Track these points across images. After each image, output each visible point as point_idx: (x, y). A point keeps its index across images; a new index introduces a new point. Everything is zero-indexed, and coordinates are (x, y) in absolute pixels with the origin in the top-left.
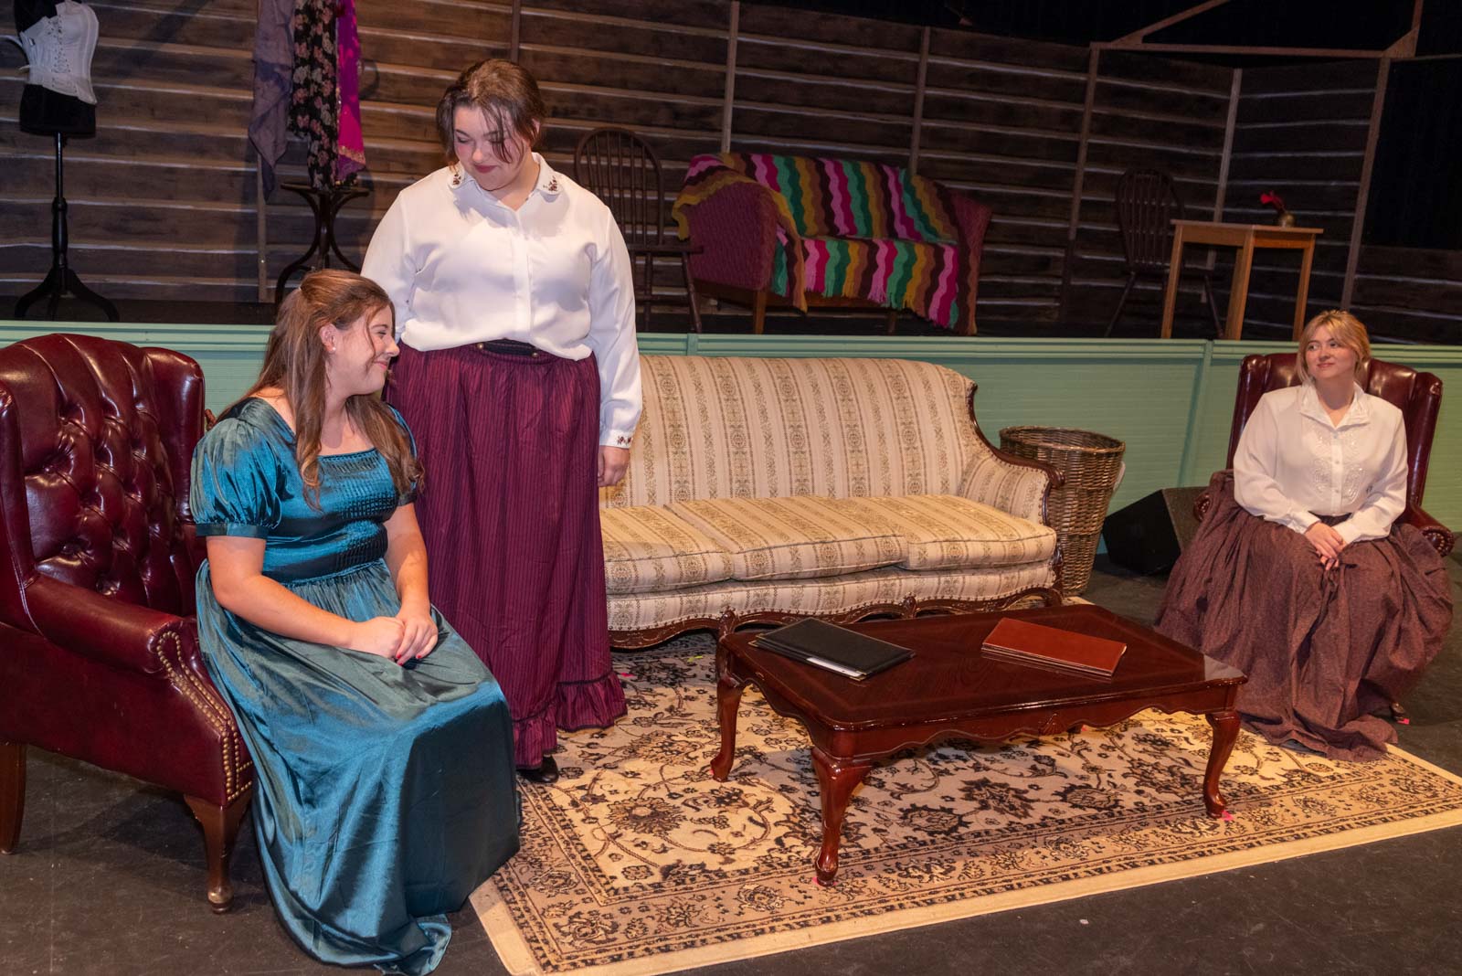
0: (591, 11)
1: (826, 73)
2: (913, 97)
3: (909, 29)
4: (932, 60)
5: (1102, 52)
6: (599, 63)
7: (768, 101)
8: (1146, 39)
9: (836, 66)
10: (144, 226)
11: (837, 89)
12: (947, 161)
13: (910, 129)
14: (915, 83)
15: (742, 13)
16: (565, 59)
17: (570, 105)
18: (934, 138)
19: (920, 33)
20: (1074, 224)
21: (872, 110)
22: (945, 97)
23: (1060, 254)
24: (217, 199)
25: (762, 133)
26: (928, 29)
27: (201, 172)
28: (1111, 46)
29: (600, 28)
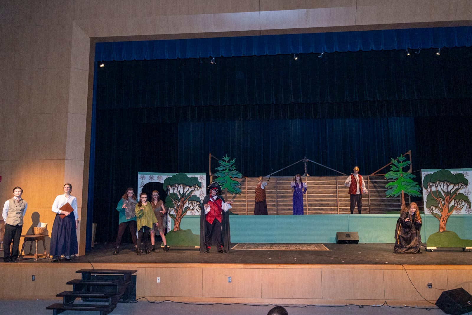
0: (286, 181)
1: (321, 185)
2: (336, 186)
3: (334, 177)
4: (338, 181)
5: (369, 177)
6: (288, 187)
7: (313, 189)
8: (375, 174)
9: (323, 184)
10: (235, 210)
11: (323, 186)
12: (344, 195)
13: (337, 191)
14: (336, 184)
15: (307, 178)
16: (283, 187)
17: (284, 192)
18: (341, 192)
19: (336, 177)
20: (370, 203)
21: (330, 189)
22: (342, 186)
23: (368, 208)
24: (242, 207)
25: (312, 194)
26: (337, 177)
27: (240, 204)
28: (370, 175)
29: (287, 182)
